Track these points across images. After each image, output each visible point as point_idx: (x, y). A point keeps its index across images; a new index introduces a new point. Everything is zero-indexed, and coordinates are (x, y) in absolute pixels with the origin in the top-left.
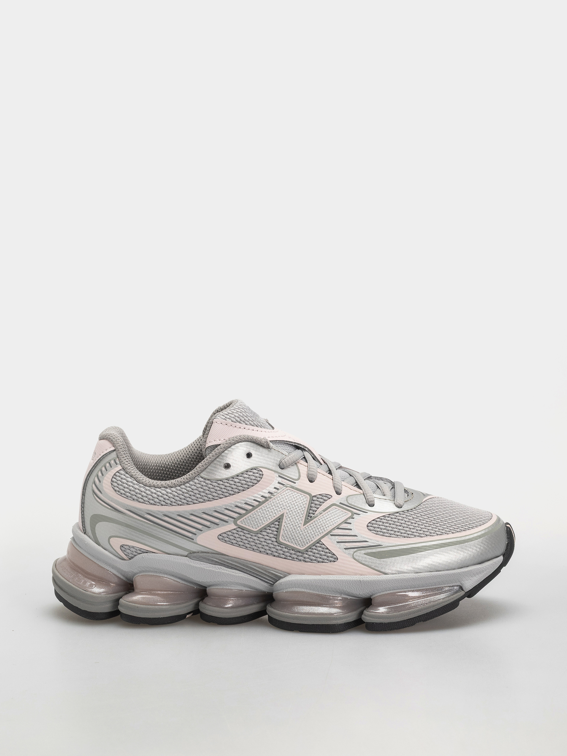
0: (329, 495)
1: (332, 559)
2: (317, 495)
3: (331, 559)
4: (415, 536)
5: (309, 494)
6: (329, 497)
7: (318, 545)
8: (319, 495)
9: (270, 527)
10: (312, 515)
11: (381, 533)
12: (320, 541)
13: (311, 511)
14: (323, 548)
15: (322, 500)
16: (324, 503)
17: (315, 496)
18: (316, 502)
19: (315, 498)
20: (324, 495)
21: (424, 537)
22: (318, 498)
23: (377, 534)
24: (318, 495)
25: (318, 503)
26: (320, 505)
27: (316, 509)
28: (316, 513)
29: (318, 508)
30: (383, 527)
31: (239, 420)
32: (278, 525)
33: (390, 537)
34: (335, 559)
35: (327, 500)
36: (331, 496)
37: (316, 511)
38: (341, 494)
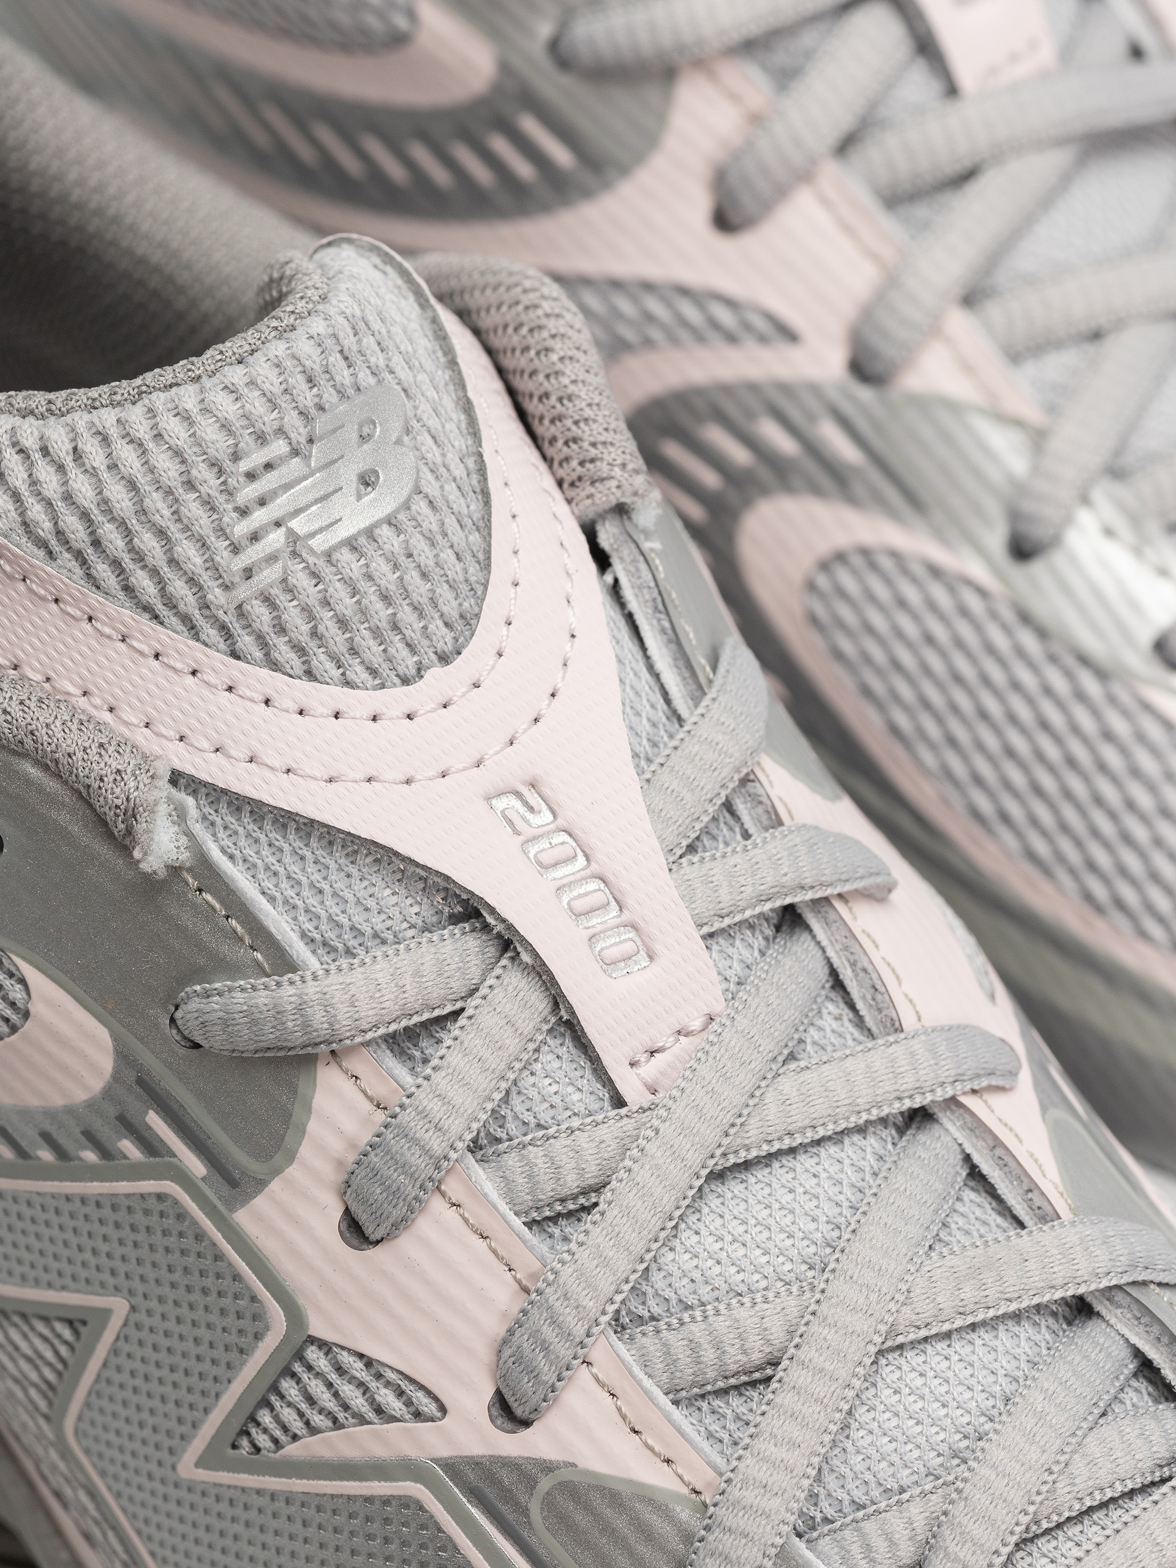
0: (429, 1393)
2: (343, 1348)
5: (295, 1315)
6: (422, 1404)
8: (361, 1356)
10: (263, 1440)
13: (266, 1417)
15: (358, 1402)
16: (363, 1421)
17: (325, 1346)
18: (317, 1388)
19: (313, 1354)
20: (391, 1375)
22: (340, 1370)
24: (349, 1350)
25: (327, 1397)
26: (337, 1424)
27: (297, 1426)
28: (292, 1450)
29: (313, 1430)
35: (394, 1419)
36: (443, 1409)
37: (295, 1438)
38: (526, 1423)
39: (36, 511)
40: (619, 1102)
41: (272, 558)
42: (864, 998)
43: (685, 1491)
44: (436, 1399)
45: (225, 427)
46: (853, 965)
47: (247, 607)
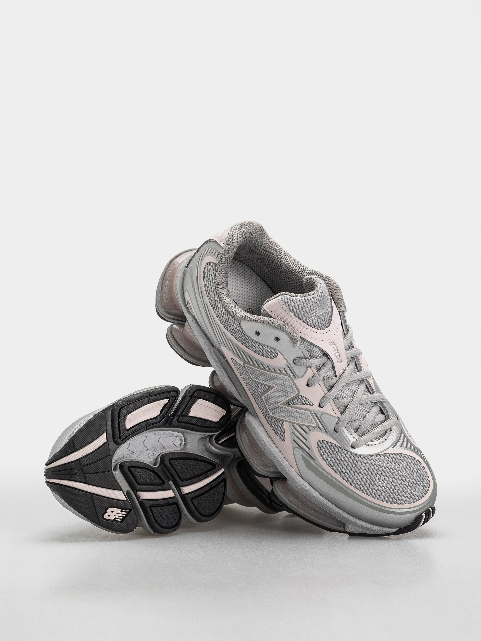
0: (312, 403)
1: (282, 438)
2: (303, 396)
3: (281, 436)
4: (341, 475)
5: (299, 392)
6: (311, 404)
7: (281, 422)
8: (305, 398)
9: (262, 386)
10: (290, 404)
11: (322, 454)
12: (284, 422)
13: (292, 402)
14: (282, 427)
15: (304, 402)
16: (304, 404)
18: (299, 400)
19: (300, 396)
20: (308, 400)
21: (346, 481)
22: (302, 398)
23: (319, 451)
25: (300, 401)
26: (300, 404)
27: (296, 403)
28: (294, 405)
29: (297, 404)
30: (327, 451)
31: (295, 310)
32: (267, 389)
33: (325, 460)
34: (284, 439)
35: (307, 405)
36: (313, 405)
37: (295, 404)
38: (322, 408)
39: (291, 307)
40: (336, 376)
41: (314, 316)
42: (359, 367)
43: (337, 417)
44: (313, 403)
45: (312, 302)
46: (358, 363)
47: (310, 320)
